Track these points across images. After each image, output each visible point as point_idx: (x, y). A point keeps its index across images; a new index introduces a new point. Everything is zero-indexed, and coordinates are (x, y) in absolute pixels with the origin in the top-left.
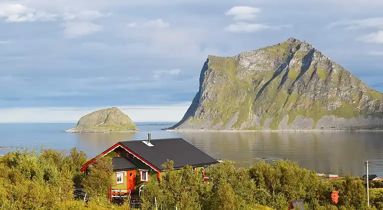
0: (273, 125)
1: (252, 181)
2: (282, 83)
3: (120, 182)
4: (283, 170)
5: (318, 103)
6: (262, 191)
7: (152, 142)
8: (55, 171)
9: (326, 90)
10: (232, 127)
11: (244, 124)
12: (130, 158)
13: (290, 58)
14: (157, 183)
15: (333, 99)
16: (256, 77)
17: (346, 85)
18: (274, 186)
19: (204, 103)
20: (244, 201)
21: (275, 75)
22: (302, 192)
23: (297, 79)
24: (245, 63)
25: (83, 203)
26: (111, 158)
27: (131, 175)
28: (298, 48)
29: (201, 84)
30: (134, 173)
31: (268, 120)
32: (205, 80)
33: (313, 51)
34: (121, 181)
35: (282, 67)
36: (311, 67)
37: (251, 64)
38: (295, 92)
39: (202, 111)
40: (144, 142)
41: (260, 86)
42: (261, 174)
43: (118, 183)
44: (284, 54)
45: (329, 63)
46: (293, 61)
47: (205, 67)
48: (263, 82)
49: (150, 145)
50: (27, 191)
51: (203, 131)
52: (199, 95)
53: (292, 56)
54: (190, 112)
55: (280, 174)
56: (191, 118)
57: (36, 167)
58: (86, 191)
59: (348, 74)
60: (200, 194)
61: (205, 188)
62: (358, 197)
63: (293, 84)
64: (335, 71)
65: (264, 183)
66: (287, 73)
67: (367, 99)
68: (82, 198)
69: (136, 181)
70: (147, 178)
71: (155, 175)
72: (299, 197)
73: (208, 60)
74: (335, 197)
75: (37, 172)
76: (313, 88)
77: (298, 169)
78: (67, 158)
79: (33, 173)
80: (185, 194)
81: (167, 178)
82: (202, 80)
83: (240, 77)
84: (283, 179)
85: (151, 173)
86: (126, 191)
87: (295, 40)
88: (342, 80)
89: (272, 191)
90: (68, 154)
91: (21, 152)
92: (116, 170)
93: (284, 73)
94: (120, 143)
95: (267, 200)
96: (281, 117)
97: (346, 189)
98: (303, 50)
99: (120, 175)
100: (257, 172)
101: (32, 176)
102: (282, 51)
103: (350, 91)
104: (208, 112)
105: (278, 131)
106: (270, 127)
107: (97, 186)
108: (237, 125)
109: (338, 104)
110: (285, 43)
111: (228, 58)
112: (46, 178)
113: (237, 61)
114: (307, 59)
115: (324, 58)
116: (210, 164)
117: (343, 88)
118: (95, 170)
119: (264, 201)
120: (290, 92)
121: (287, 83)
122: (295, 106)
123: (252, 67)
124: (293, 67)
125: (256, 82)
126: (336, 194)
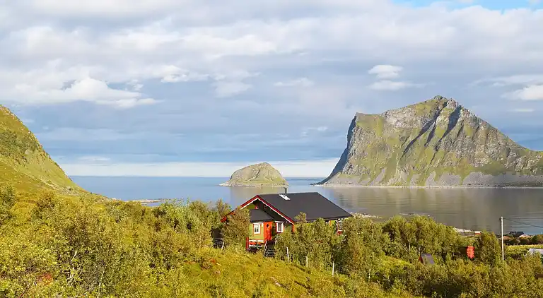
0: (420, 182)
1: (387, 235)
2: (429, 139)
3: (257, 233)
4: (419, 225)
5: (465, 160)
6: (395, 245)
7: (288, 195)
8: (197, 221)
9: (474, 147)
10: (380, 182)
11: (391, 181)
12: (266, 210)
13: (437, 116)
14: (290, 234)
15: (480, 157)
16: (404, 134)
17: (493, 142)
18: (409, 240)
19: (352, 159)
20: (373, 253)
21: (422, 132)
22: (438, 246)
23: (444, 136)
24: (392, 120)
25: (220, 250)
26: (248, 210)
27: (268, 226)
28: (445, 105)
29: (349, 141)
30: (271, 224)
31: (416, 177)
32: (353, 137)
33: (460, 108)
34: (258, 231)
35: (429, 124)
36: (458, 124)
37: (398, 121)
38: (442, 149)
39: (350, 167)
40: (282, 196)
41: (407, 143)
42: (397, 227)
43: (255, 233)
44: (431, 112)
45: (476, 120)
46: (439, 119)
47: (353, 124)
48: (410, 139)
49: (286, 198)
50: (165, 238)
51: (350, 186)
52: (347, 151)
53: (439, 113)
54: (339, 168)
55: (416, 229)
56: (339, 174)
57: (180, 217)
58: (225, 239)
59: (496, 131)
60: (331, 245)
61: (336, 240)
62: (493, 253)
63: (440, 141)
64: (482, 128)
65: (400, 237)
66: (434, 130)
67: (515, 156)
68: (221, 247)
69: (273, 232)
70: (282, 229)
71: (290, 227)
72: (434, 251)
73: (355, 117)
74: (471, 253)
75: (180, 221)
76: (460, 144)
77: (434, 223)
78: (213, 210)
79: (177, 222)
80: (316, 245)
81: (300, 230)
82: (349, 137)
83: (387, 134)
84: (419, 234)
85: (286, 225)
86: (262, 241)
87: (442, 98)
88: (490, 137)
89: (407, 245)
90: (215, 206)
91: (169, 203)
92: (252, 222)
93: (430, 130)
94: (258, 196)
95: (400, 254)
96: (428, 174)
97: (481, 244)
98: (450, 108)
99: (257, 225)
100: (393, 226)
101: (176, 224)
102: (429, 108)
103: (497, 149)
104: (355, 168)
105: (425, 187)
106: (417, 183)
107: (235, 236)
108: (385, 180)
109: (484, 161)
110: (432, 101)
111: (375, 115)
112: (189, 226)
113: (384, 118)
114: (454, 117)
115: (471, 115)
116: (343, 217)
117: (490, 145)
118: (233, 221)
119: (398, 255)
120: (437, 148)
121: (434, 141)
122: (442, 162)
123: (399, 124)
124: (440, 124)
125: (403, 139)
126: (471, 249)
